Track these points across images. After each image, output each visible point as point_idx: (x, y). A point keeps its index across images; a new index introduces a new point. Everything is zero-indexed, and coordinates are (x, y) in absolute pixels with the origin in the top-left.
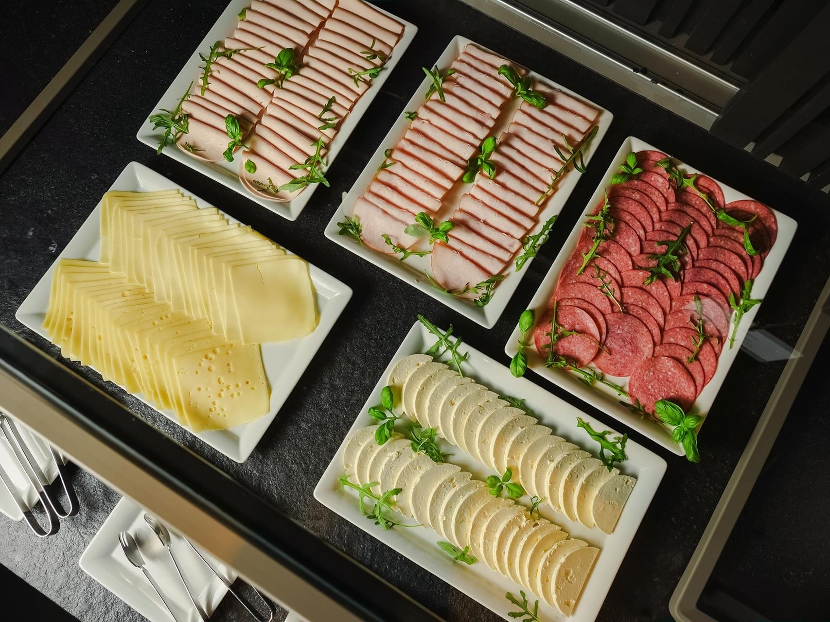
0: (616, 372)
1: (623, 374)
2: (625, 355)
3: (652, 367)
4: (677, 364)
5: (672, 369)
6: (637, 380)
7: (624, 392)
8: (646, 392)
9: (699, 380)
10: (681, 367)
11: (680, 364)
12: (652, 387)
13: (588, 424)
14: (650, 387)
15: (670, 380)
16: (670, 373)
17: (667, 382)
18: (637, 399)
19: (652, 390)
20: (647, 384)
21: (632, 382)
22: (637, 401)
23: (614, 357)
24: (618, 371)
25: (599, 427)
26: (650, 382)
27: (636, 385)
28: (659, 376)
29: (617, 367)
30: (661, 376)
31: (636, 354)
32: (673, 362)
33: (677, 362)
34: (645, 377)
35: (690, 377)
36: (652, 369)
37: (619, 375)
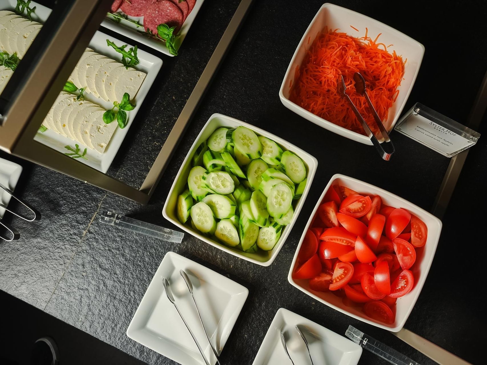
0: (135, 14)
1: (140, 15)
2: (140, 3)
3: (157, 8)
4: (172, 4)
5: (169, 8)
6: (148, 17)
7: (141, 25)
8: (154, 24)
9: (185, 12)
10: (175, 6)
11: (174, 4)
12: (158, 20)
13: (113, 43)
14: (156, 20)
15: (169, 14)
16: (168, 11)
17: (166, 16)
18: (148, 28)
19: (158, 22)
20: (155, 18)
21: (145, 19)
22: (148, 29)
23: (134, 5)
24: (136, 13)
25: (120, 44)
26: (156, 18)
27: (148, 20)
28: (162, 13)
29: (136, 10)
30: (163, 13)
31: (148, 2)
32: (169, 3)
33: (172, 3)
34: (153, 15)
35: (180, 11)
36: (157, 9)
37: (138, 15)
